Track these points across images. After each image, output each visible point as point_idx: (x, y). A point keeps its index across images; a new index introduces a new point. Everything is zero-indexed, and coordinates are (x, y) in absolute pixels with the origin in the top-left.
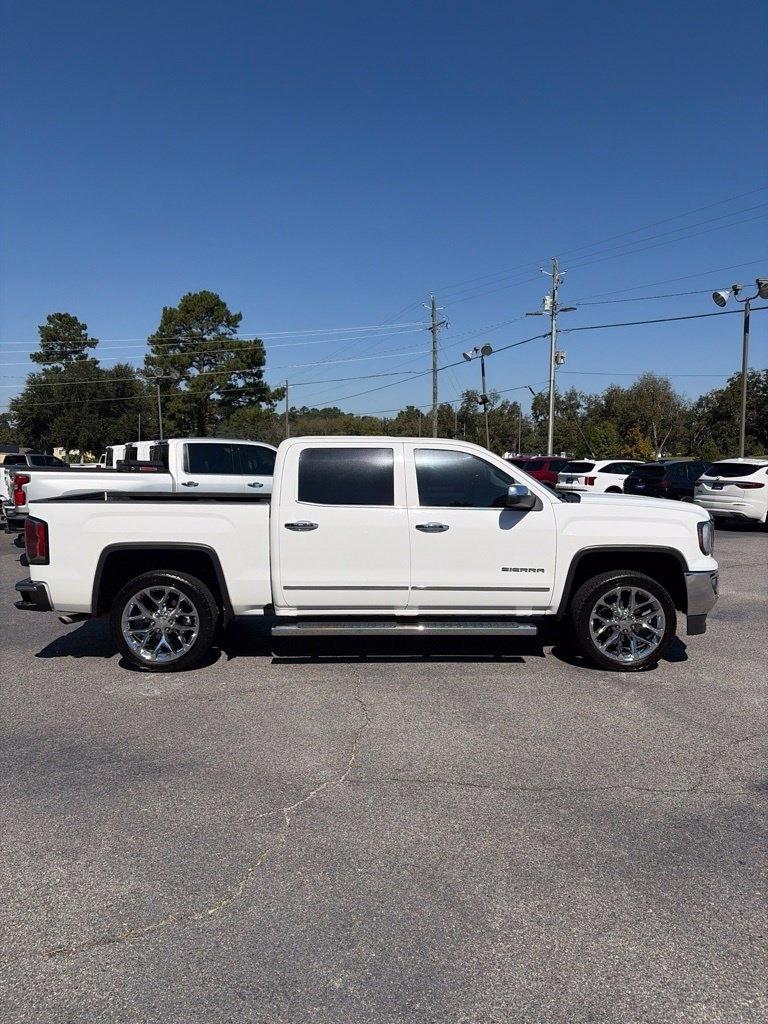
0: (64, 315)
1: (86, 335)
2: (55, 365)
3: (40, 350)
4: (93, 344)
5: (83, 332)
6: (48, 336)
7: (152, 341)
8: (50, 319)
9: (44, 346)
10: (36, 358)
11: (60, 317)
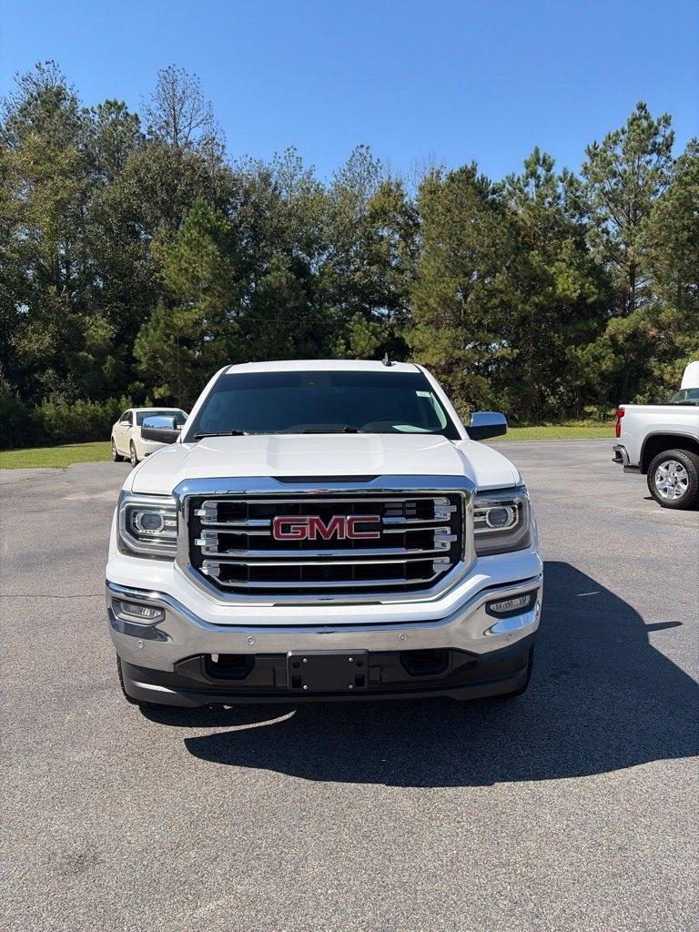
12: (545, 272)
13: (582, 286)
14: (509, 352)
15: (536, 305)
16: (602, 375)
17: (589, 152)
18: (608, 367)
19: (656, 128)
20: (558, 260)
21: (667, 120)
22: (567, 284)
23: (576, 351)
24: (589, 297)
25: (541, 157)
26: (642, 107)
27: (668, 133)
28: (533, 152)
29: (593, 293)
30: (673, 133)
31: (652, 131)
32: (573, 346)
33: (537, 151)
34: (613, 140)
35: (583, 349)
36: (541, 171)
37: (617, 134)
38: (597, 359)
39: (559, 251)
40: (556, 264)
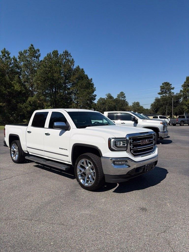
0: (166, 83)
1: (171, 87)
2: (163, 95)
3: (160, 92)
4: (173, 88)
5: (171, 86)
6: (162, 88)
7: (183, 86)
8: (163, 84)
9: (161, 90)
10: (159, 94)
11: (165, 83)
12: (11, 83)
13: (21, 88)
14: (2, 104)
15: (8, 92)
16: (27, 111)
17: (19, 53)
18: (29, 110)
19: (36, 52)
20: (14, 80)
21: (39, 50)
22: (17, 87)
23: (20, 105)
24: (23, 91)
25: (6, 51)
26: (32, 45)
27: (39, 54)
28: (3, 49)
29: (24, 90)
30: (40, 54)
31: (35, 52)
32: (20, 104)
33: (5, 49)
34: (25, 52)
35: (22, 105)
36: (6, 55)
37: (27, 50)
38: (26, 107)
39: (14, 78)
40: (14, 81)
